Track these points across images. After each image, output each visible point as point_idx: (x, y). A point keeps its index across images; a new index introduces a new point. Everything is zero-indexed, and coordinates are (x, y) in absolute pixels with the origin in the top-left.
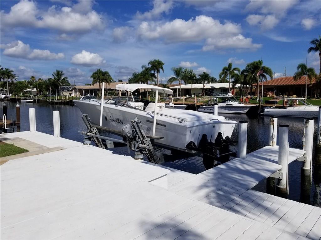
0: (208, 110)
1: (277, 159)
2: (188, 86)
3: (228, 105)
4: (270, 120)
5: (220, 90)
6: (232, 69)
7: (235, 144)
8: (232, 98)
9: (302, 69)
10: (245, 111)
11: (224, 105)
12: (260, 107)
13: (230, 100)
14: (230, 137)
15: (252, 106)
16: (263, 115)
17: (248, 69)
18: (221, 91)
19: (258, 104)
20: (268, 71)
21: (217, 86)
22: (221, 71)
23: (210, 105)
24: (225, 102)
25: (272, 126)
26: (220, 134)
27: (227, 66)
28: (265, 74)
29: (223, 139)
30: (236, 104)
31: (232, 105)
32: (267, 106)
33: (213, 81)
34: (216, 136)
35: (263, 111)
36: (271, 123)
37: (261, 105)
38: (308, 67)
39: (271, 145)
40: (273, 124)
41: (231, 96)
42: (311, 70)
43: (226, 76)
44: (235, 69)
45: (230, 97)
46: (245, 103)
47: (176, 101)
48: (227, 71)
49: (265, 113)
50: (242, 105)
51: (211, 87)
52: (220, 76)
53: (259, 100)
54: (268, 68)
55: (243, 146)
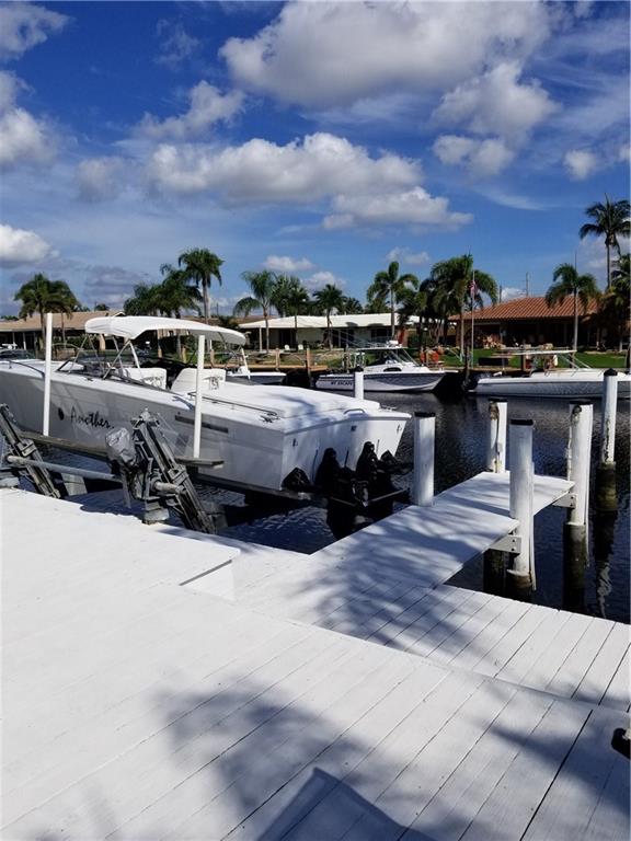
0: (340, 383)
1: (505, 504)
2: (287, 322)
3: (388, 370)
4: (490, 407)
5: (369, 333)
6: (398, 278)
7: (405, 471)
8: (400, 352)
9: (566, 279)
10: (432, 385)
11: (379, 370)
12: (468, 374)
13: (394, 358)
14: (393, 453)
16: (475, 394)
17: (436, 277)
18: (372, 336)
19: (462, 368)
20: (485, 283)
21: (363, 320)
22: (372, 282)
23: (345, 372)
24: (382, 362)
25: (494, 422)
26: (369, 447)
27: (386, 270)
28: (479, 291)
29: (376, 459)
30: (409, 367)
33: (352, 307)
34: (358, 451)
35: (474, 384)
36: (492, 415)
38: (580, 273)
39: (491, 471)
40: (497, 417)
42: (587, 281)
43: (383, 295)
44: (406, 278)
45: (394, 350)
46: (431, 366)
47: (257, 362)
48: (387, 281)
49: (479, 389)
50: (424, 370)
51: (348, 323)
52: (370, 295)
53: (466, 356)
54: (486, 276)
55: (426, 474)
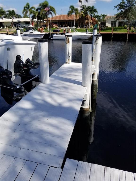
3: (30, 33)
4: (66, 39)
5: (24, 23)
6: (30, 7)
8: (33, 28)
9: (72, 9)
10: (42, 37)
11: (27, 33)
12: (50, 34)
13: (31, 30)
15: (46, 34)
16: (52, 39)
17: (40, 7)
20: (52, 9)
21: (22, 20)
25: (68, 45)
26: (18, 58)
28: (51, 12)
30: (35, 32)
31: (33, 33)
32: (54, 34)
33: (19, 17)
35: (52, 37)
36: (67, 42)
37: (51, 32)
38: (75, 8)
39: (67, 63)
40: (69, 43)
41: (32, 27)
42: (77, 10)
43: (27, 13)
44: (32, 8)
49: (54, 38)
50: (39, 33)
51: (18, 21)
52: (23, 12)
53: (49, 30)
54: (52, 7)
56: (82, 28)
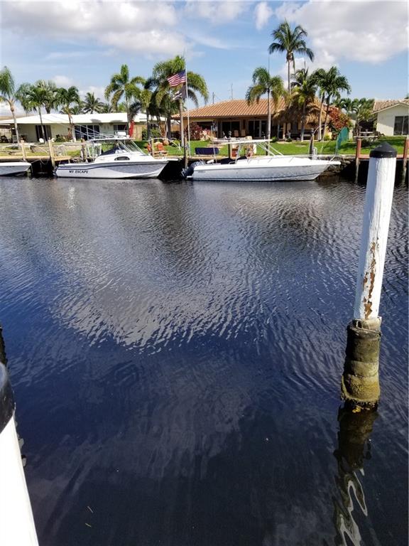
5: (112, 127)
8: (128, 143)
10: (157, 172)
13: (123, 148)
15: (170, 162)
17: (158, 77)
20: (195, 83)
21: (106, 118)
22: (109, 83)
27: (119, 73)
28: (191, 89)
30: (136, 156)
31: (129, 159)
32: (198, 160)
35: (191, 172)
37: (187, 157)
41: (125, 138)
42: (277, 82)
43: (118, 97)
44: (136, 80)
46: (156, 155)
49: (195, 175)
50: (150, 159)
51: (92, 120)
53: (184, 150)
56: (294, 141)
